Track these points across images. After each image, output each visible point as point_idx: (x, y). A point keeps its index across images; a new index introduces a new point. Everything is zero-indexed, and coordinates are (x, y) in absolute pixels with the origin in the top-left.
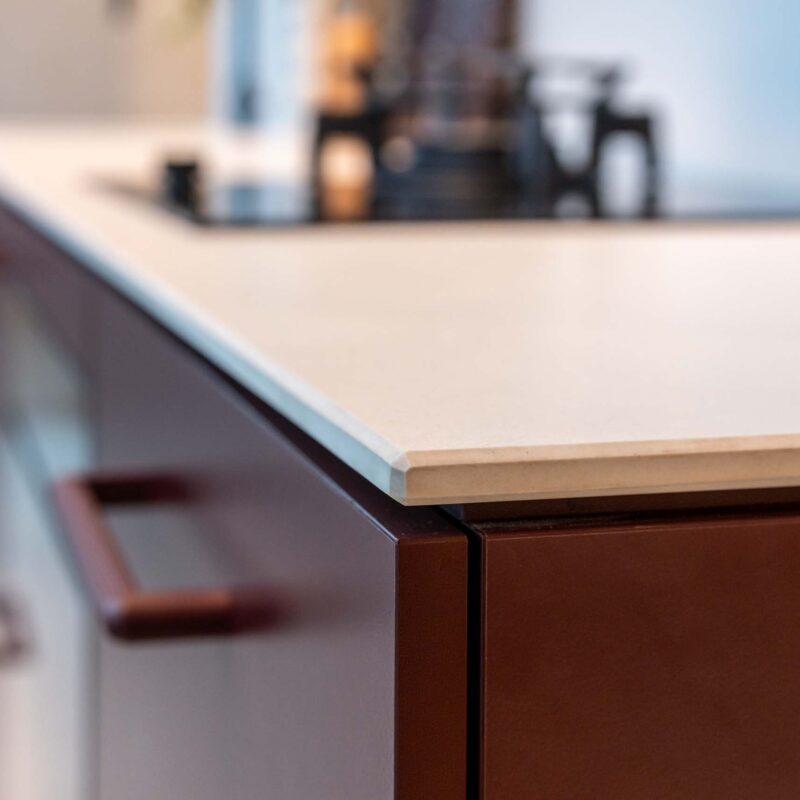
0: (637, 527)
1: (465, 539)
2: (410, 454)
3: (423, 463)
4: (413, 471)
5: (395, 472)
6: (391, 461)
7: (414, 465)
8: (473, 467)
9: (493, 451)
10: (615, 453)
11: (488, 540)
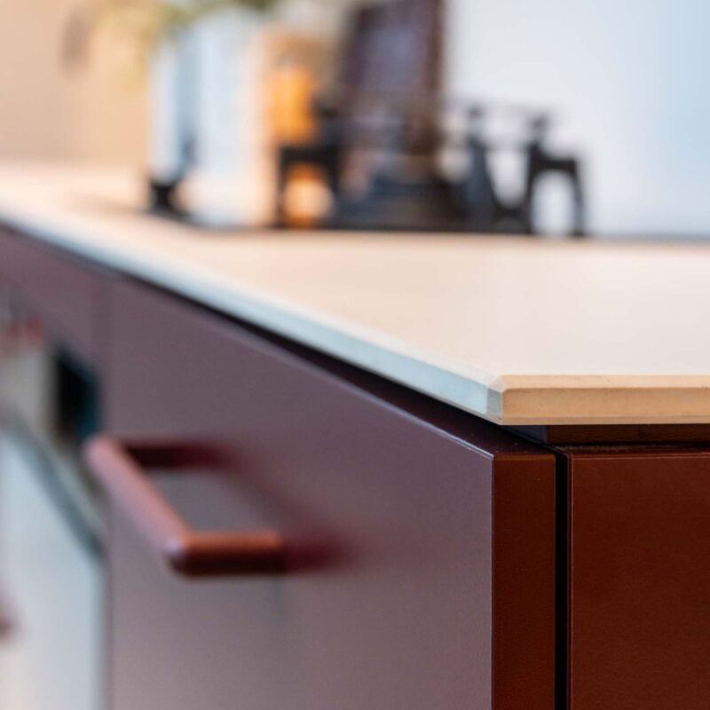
0: (704, 453)
1: (552, 457)
2: (505, 378)
3: (516, 385)
4: (509, 392)
5: (492, 393)
6: (488, 384)
7: (510, 387)
8: (561, 391)
9: (577, 378)
10: (685, 384)
11: (573, 459)
